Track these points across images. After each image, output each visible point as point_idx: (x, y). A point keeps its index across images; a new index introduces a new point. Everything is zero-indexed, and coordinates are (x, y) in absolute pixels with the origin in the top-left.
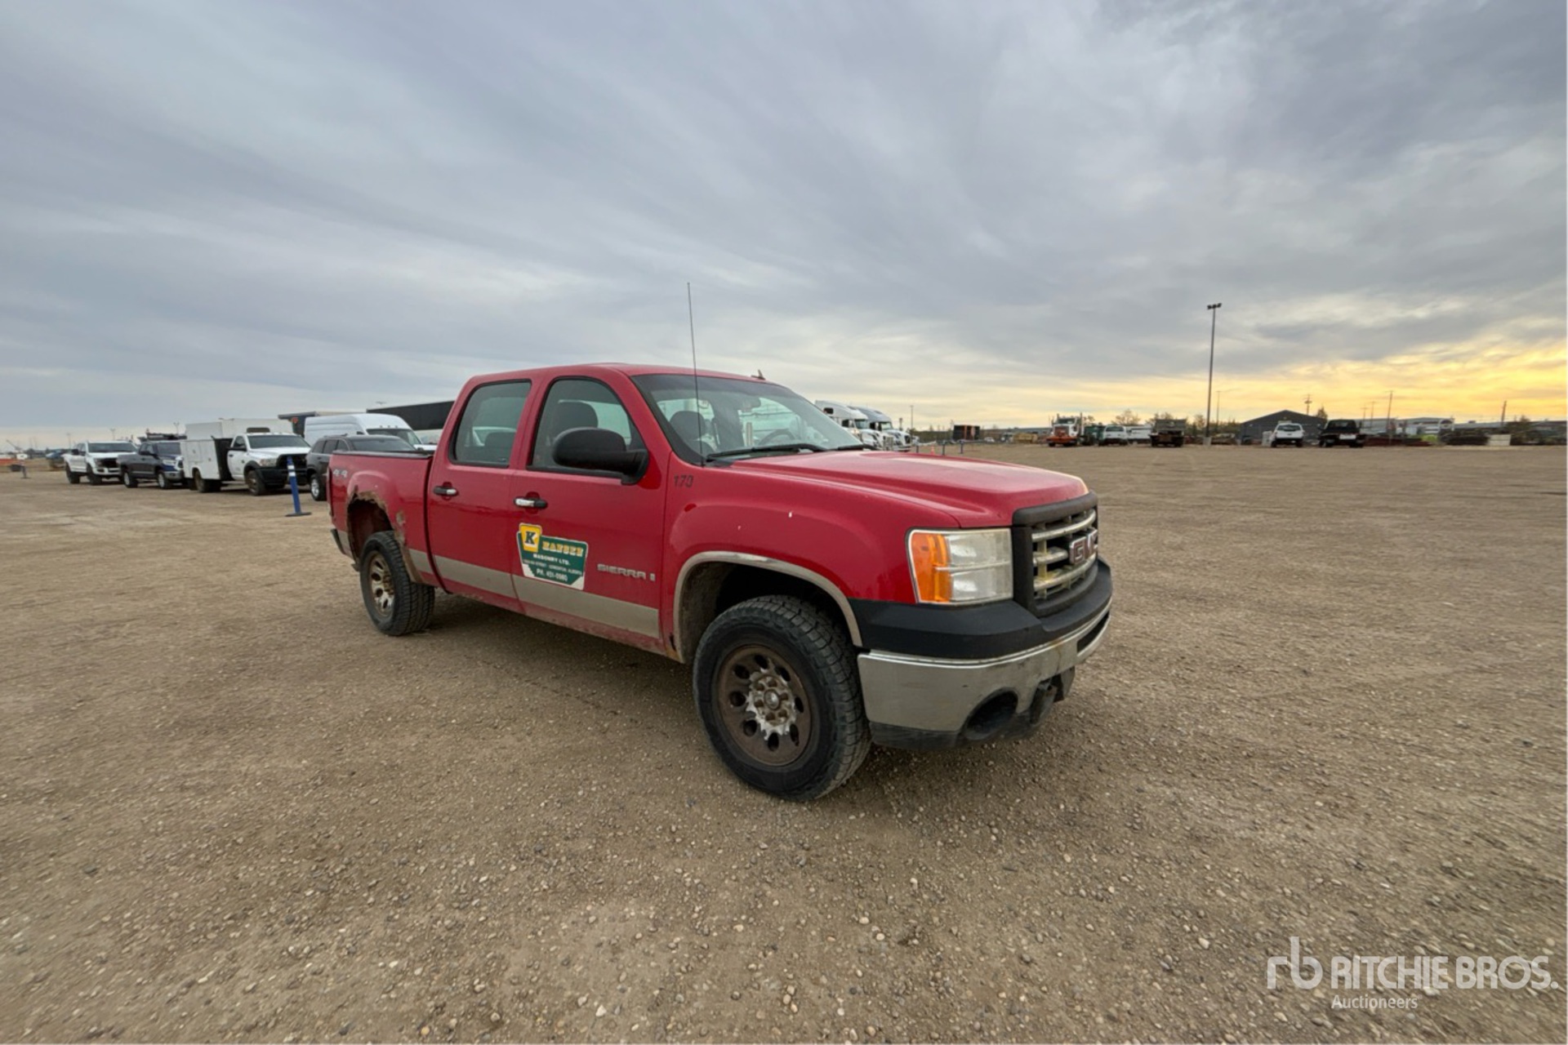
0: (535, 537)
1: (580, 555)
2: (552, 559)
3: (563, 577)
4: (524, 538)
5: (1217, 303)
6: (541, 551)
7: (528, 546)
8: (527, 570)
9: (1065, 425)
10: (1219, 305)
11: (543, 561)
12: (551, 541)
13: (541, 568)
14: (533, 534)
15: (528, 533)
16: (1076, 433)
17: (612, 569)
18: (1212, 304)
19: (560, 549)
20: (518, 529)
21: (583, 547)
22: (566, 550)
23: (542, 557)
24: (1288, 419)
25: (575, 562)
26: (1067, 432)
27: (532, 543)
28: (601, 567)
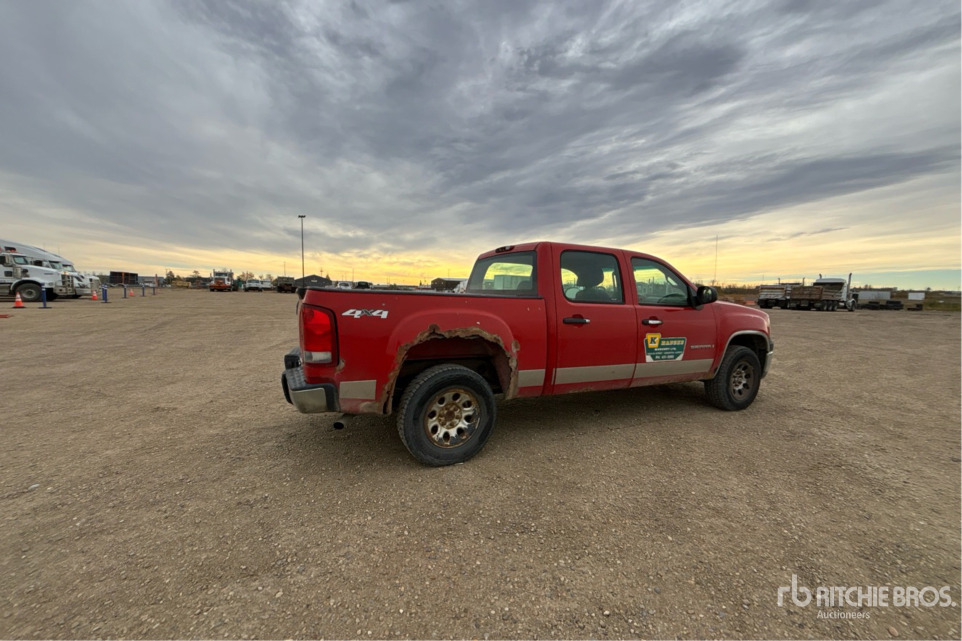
0: (657, 340)
1: (682, 343)
2: (666, 349)
3: (672, 357)
4: (649, 341)
5: (303, 215)
6: (660, 346)
7: (651, 345)
8: (649, 358)
9: (221, 277)
10: (304, 217)
11: (661, 351)
12: (666, 340)
13: (658, 355)
14: (655, 338)
15: (652, 338)
16: (230, 283)
17: (697, 347)
18: (301, 215)
19: (672, 343)
20: (645, 337)
21: (684, 339)
22: (675, 343)
23: (660, 349)
24: (316, 279)
25: (679, 348)
26: (224, 282)
27: (655, 343)
28: (692, 347)
